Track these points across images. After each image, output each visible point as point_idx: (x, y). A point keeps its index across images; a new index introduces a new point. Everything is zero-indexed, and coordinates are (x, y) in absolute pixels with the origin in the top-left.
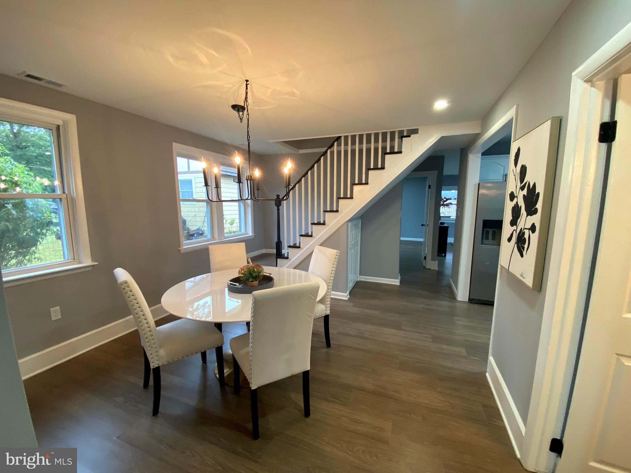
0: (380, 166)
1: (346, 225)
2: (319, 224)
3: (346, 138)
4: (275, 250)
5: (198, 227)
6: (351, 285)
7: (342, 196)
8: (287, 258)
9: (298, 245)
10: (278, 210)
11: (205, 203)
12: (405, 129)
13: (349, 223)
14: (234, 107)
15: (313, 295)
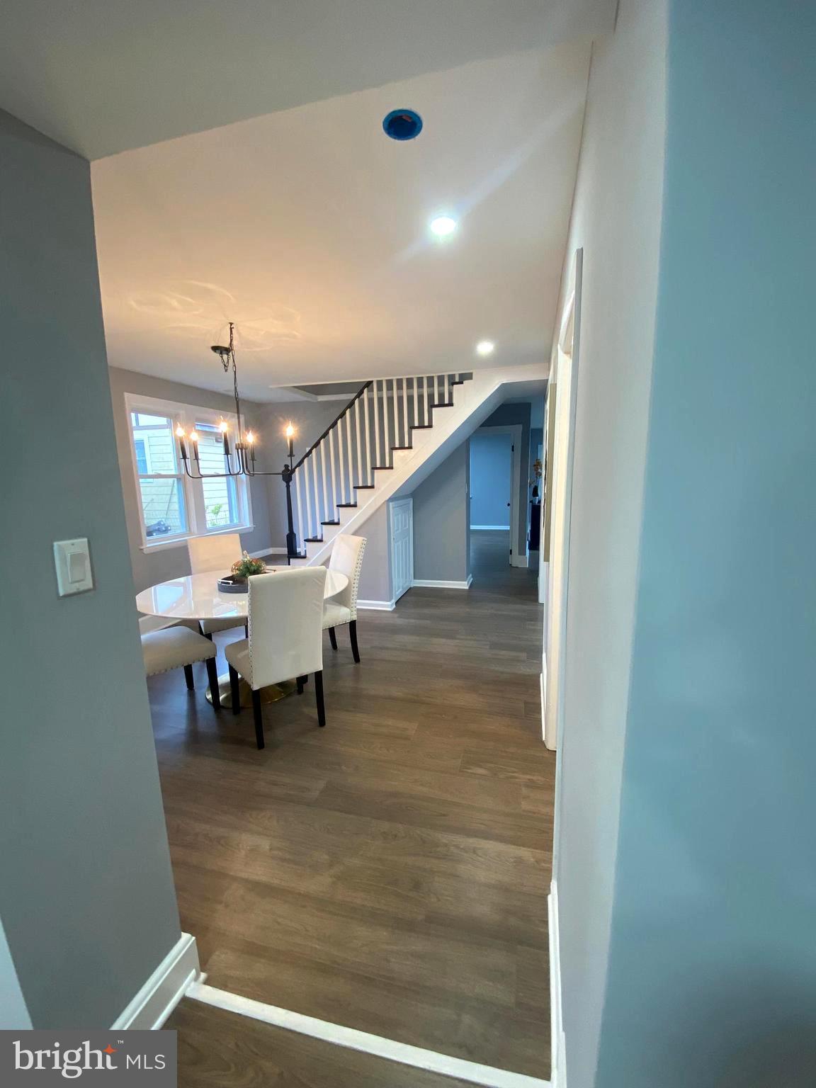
0: (426, 424)
1: (385, 506)
2: (348, 505)
3: (380, 383)
4: (287, 549)
5: (158, 520)
6: (398, 593)
7: (378, 466)
8: (304, 557)
9: (319, 538)
10: (288, 487)
11: (176, 479)
12: (457, 373)
13: (391, 504)
14: (215, 349)
15: (320, 581)
